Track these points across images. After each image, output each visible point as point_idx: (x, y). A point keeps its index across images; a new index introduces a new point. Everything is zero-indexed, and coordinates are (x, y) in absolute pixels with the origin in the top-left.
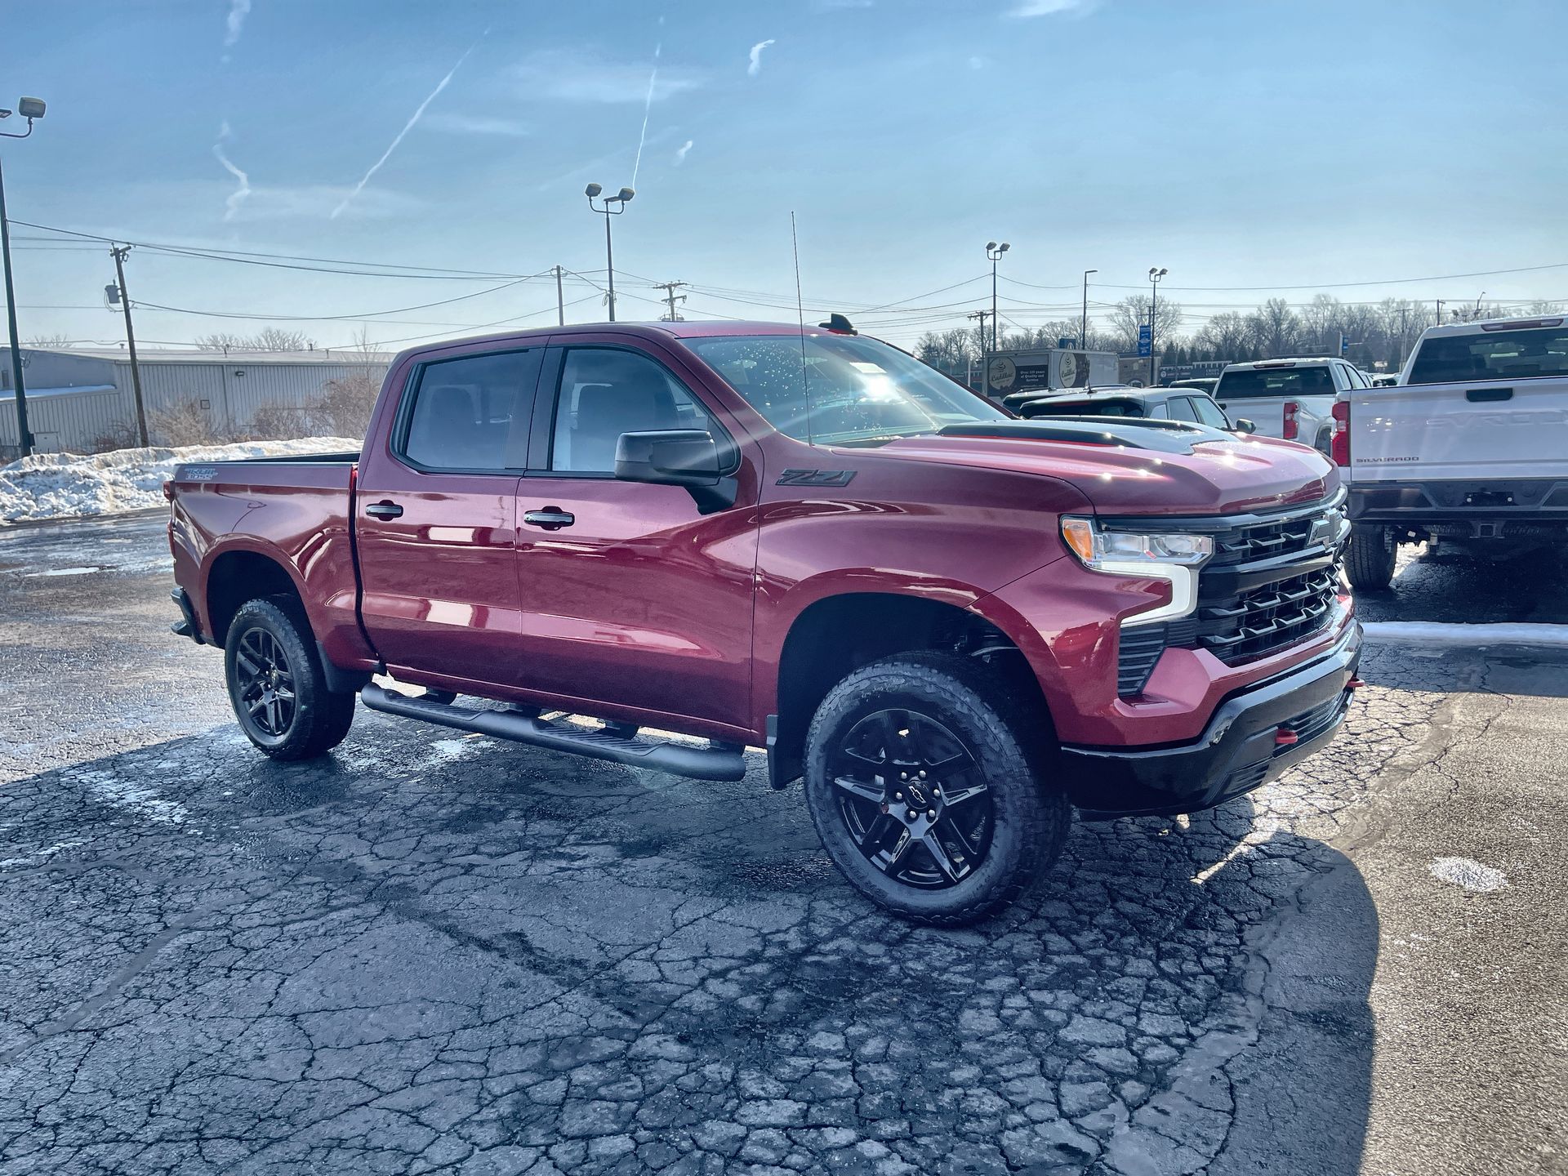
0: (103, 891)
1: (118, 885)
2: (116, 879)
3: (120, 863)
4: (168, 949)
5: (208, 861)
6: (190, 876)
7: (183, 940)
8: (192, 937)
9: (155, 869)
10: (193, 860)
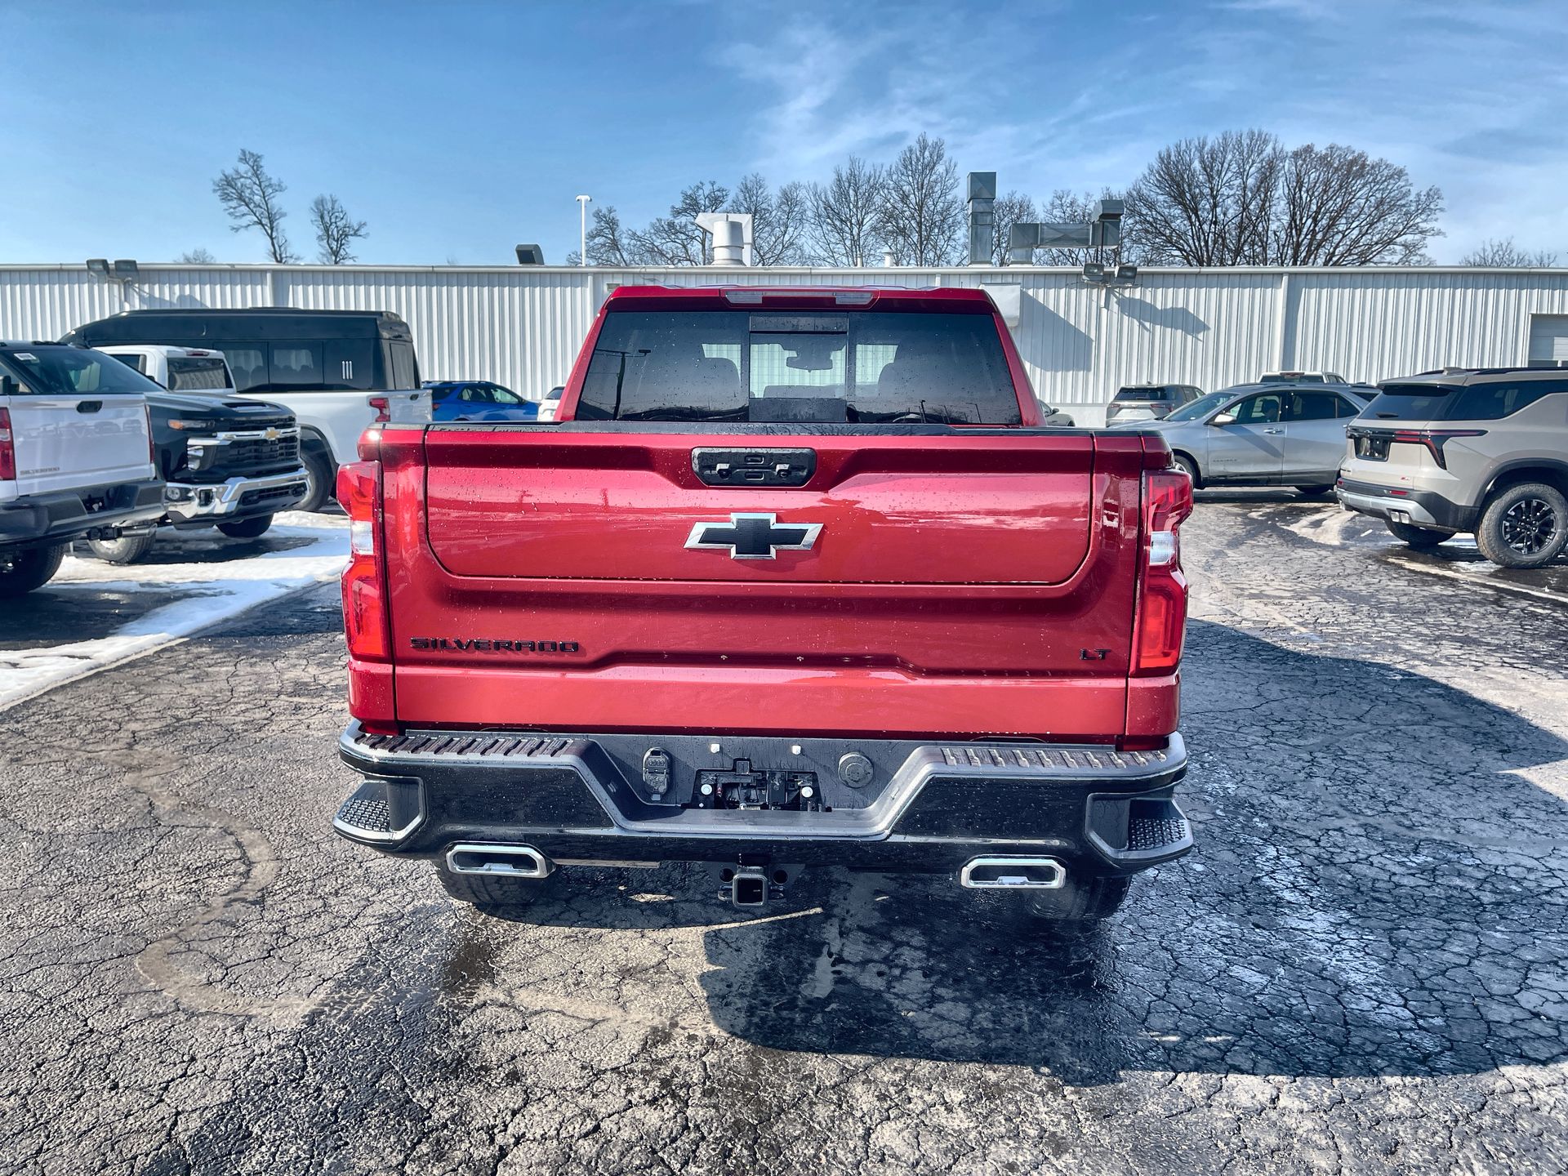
0: (1357, 791)
1: (1345, 791)
2: (1346, 797)
3: (1341, 812)
4: (1312, 741)
5: (1262, 785)
6: (1282, 779)
7: (1302, 742)
8: (1295, 741)
9: (1309, 794)
10: (1274, 791)
